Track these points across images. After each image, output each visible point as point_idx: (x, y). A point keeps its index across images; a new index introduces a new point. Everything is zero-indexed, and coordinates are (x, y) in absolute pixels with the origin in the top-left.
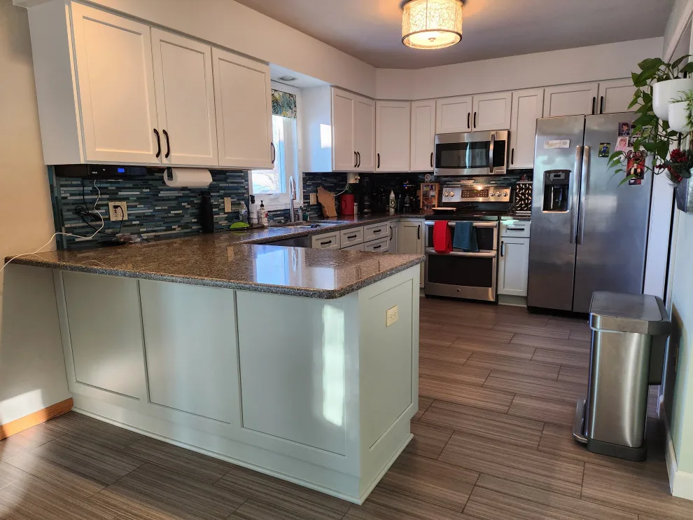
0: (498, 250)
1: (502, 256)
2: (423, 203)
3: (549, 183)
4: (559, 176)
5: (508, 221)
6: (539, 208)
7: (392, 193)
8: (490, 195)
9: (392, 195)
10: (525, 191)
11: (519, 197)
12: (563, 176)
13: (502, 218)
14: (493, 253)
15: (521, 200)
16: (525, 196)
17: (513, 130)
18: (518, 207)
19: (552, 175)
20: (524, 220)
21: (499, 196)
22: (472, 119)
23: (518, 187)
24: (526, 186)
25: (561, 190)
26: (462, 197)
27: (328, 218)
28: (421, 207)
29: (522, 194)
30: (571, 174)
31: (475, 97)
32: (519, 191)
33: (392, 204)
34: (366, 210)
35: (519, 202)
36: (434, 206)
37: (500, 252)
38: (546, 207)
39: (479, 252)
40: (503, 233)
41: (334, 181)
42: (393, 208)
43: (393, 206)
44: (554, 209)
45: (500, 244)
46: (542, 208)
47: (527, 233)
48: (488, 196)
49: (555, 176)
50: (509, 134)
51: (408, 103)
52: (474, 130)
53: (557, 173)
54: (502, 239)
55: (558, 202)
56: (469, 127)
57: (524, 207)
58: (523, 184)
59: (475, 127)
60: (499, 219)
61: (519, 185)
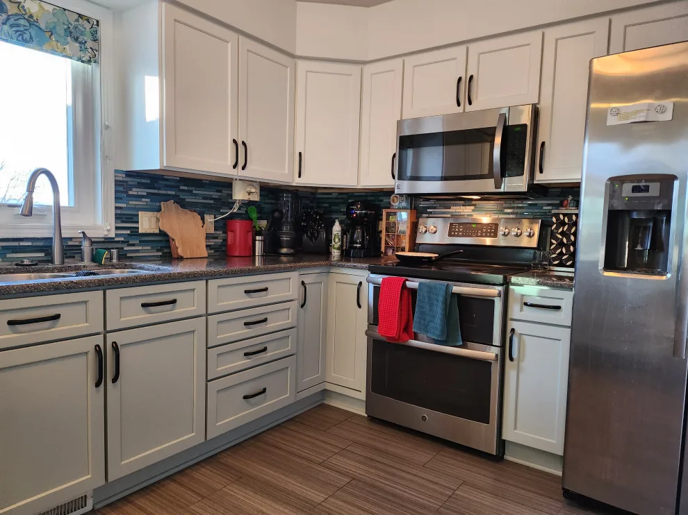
0: (503, 346)
1: (511, 359)
2: (387, 243)
3: (619, 206)
4: (647, 189)
5: (527, 288)
6: (596, 264)
7: (337, 223)
8: (500, 233)
9: (337, 228)
10: (570, 229)
11: (557, 239)
12: (655, 189)
13: (514, 279)
14: (490, 353)
15: (561, 244)
16: (569, 239)
17: (544, 107)
18: (555, 259)
19: (627, 188)
20: (562, 287)
21: (517, 235)
22: (465, 88)
23: (554, 220)
24: (570, 219)
25: (651, 224)
26: (450, 235)
27: (181, 259)
28: (383, 249)
29: (563, 233)
30: (676, 184)
31: (472, 46)
32: (557, 228)
33: (336, 243)
34: (284, 250)
35: (556, 249)
36: (403, 250)
37: (506, 352)
38: (612, 262)
39: (464, 346)
40: (515, 311)
41: (216, 195)
42: (338, 249)
43: (336, 246)
44: (632, 268)
45: (509, 335)
46: (601, 265)
47: (565, 317)
48: (495, 235)
49: (635, 189)
50: (536, 113)
51: (357, 68)
52: (469, 108)
53: (640, 182)
54: (511, 325)
55: (641, 252)
56: (459, 105)
57: (567, 260)
58: (565, 215)
59: (470, 103)
60: (506, 283)
61: (557, 215)
